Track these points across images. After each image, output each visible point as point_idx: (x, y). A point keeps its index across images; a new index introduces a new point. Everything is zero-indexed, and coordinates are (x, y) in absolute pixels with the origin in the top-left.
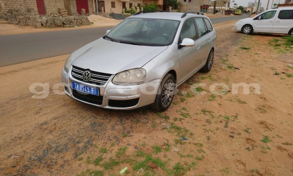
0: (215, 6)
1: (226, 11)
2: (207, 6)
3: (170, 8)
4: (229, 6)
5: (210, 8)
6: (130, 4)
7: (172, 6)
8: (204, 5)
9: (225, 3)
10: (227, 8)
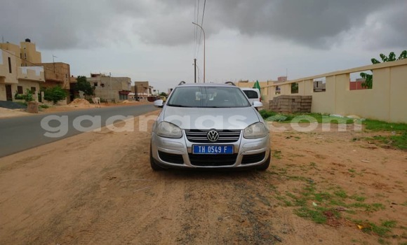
0: (136, 92)
1: (148, 98)
2: (127, 91)
3: (81, 93)
4: (150, 93)
5: (130, 94)
6: (18, 87)
7: (84, 91)
8: (123, 91)
9: (146, 88)
10: (149, 95)
